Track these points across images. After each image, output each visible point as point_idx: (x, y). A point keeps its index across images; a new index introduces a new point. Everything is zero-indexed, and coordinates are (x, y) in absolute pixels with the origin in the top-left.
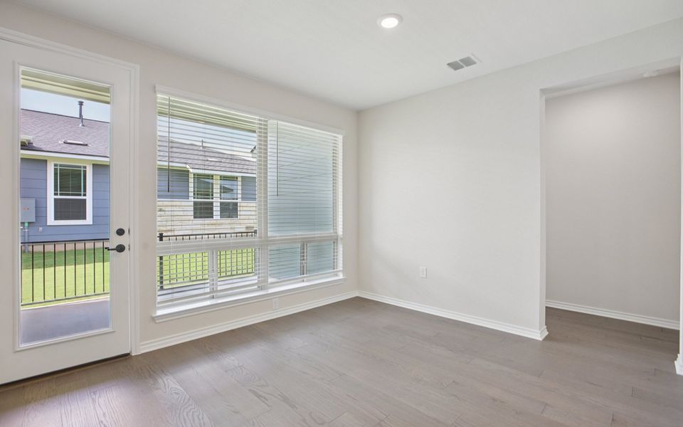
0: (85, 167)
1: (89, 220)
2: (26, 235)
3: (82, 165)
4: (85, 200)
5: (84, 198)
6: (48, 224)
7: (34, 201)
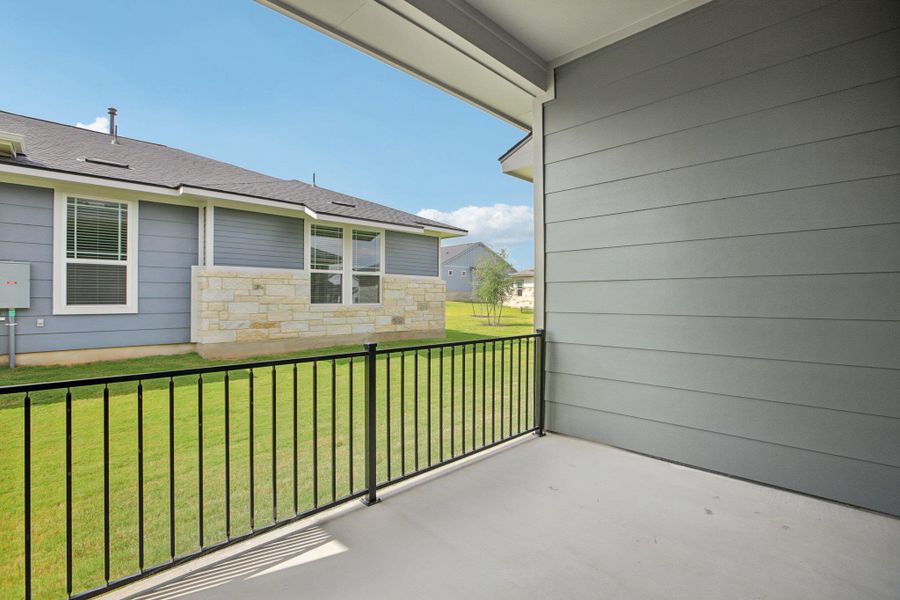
0: (125, 207)
1: (132, 305)
2: (12, 335)
3: (120, 202)
4: (125, 267)
5: (122, 263)
6: (54, 313)
7: (28, 267)
